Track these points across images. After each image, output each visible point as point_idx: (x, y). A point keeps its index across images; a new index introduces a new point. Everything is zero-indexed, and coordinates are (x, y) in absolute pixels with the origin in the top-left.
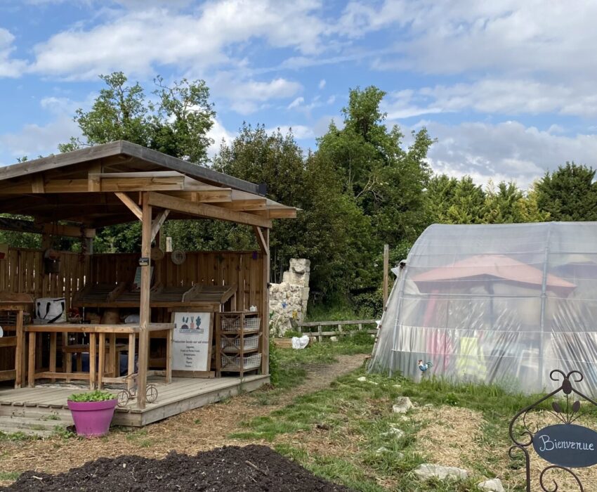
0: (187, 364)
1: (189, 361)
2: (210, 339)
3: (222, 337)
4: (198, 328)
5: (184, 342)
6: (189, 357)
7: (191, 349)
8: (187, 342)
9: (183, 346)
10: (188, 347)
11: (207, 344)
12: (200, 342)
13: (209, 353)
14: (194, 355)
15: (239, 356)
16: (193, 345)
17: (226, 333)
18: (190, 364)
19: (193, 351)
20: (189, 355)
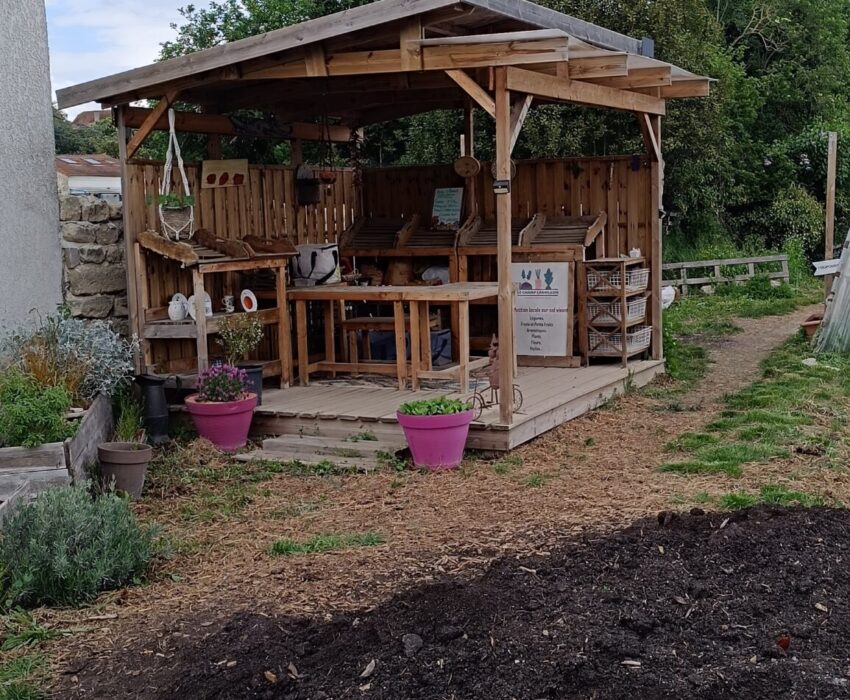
0: (533, 346)
1: (537, 340)
2: (569, 305)
3: (589, 300)
4: (548, 288)
5: (526, 310)
6: (536, 334)
7: (538, 321)
8: (531, 310)
9: (526, 317)
10: (535, 319)
11: (565, 313)
12: (553, 311)
13: (569, 327)
14: (544, 331)
15: (620, 331)
16: (541, 314)
17: (597, 294)
18: (538, 346)
19: (541, 325)
20: (535, 331)
